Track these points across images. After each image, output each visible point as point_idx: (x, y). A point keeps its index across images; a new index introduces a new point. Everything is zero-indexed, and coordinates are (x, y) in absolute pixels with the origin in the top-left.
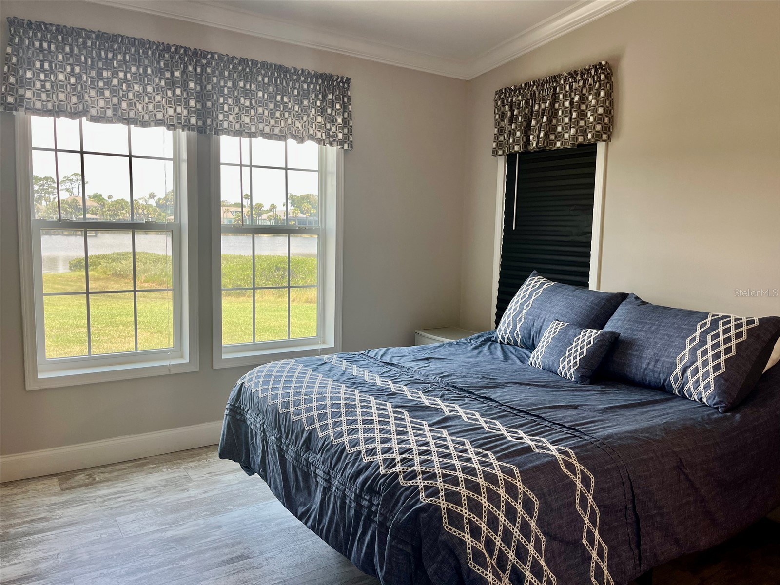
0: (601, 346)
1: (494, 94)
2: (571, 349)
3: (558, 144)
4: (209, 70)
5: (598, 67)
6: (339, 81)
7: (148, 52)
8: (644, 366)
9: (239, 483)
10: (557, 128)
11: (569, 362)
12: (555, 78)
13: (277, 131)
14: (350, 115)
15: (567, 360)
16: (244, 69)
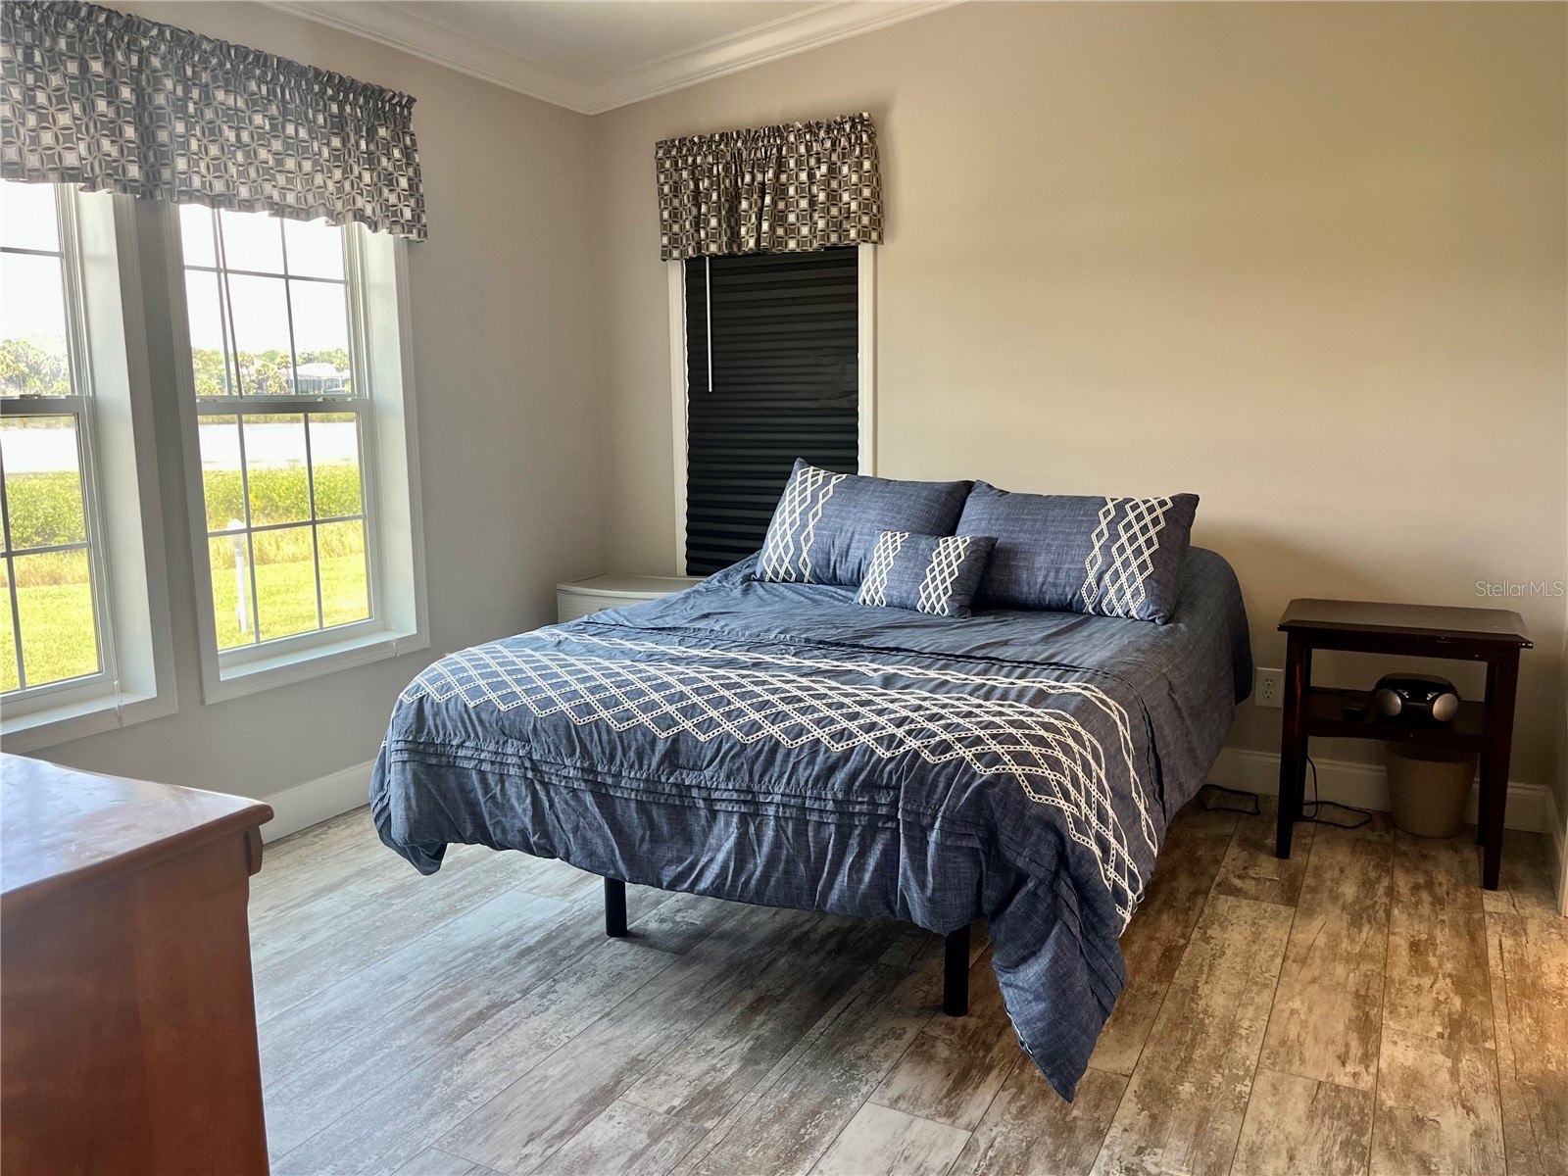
0: (976, 560)
1: (655, 148)
2: (933, 570)
3: (792, 245)
4: (156, 62)
5: (857, 121)
6: (394, 102)
7: (33, 15)
8: (1040, 580)
9: (354, 908)
10: (787, 216)
11: (936, 588)
12: (777, 131)
13: (291, 198)
14: (417, 172)
15: (931, 586)
16: (221, 64)
